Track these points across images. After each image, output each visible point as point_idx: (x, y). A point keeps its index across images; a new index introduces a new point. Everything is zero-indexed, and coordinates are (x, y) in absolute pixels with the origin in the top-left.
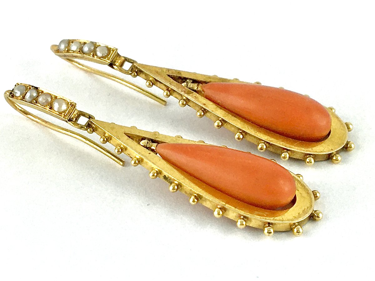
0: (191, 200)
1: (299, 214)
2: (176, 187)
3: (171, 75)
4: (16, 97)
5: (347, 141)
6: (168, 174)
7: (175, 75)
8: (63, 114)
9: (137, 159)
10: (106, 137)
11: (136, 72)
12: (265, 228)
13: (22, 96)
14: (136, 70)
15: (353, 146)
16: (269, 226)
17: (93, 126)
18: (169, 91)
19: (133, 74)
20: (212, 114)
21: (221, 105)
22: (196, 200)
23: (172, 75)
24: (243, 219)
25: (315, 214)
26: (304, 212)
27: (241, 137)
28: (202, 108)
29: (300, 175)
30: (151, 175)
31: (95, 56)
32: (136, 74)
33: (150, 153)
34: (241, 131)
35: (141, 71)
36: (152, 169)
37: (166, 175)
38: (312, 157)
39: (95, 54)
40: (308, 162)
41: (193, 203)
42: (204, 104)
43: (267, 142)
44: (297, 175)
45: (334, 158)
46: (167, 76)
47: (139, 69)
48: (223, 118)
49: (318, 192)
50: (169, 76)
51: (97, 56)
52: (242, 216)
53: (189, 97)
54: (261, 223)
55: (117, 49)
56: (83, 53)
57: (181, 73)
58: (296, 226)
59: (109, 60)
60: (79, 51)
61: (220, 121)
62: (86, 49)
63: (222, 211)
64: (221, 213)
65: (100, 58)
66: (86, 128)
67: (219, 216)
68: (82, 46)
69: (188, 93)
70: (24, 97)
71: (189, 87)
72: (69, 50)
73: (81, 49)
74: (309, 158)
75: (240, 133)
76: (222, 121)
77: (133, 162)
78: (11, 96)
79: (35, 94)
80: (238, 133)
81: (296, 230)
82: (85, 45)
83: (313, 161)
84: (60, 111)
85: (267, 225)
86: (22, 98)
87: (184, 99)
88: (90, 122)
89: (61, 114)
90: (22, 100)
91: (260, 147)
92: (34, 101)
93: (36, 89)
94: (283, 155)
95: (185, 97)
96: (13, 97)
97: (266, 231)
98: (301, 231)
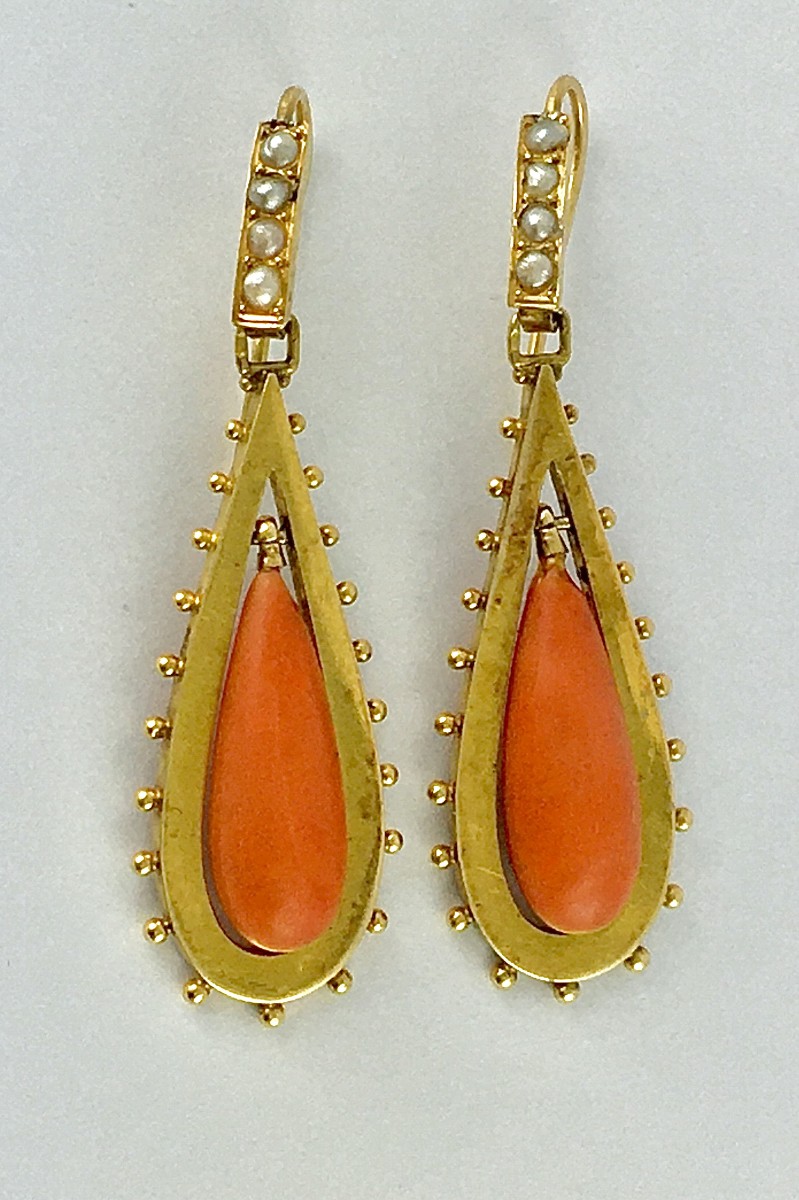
3: (557, 470)
9: (209, 541)
11: (527, 380)
12: (157, 923)
14: (531, 377)
15: (568, 998)
18: (503, 491)
19: (519, 374)
22: (154, 734)
23: (557, 474)
27: (448, 730)
28: (486, 599)
34: (458, 723)
38: (468, 922)
42: (497, 600)
43: (454, 800)
46: (548, 463)
47: (536, 383)
48: (476, 662)
49: (349, 986)
50: (552, 467)
52: (159, 859)
56: (522, 214)
57: (577, 493)
58: (201, 986)
60: (524, 201)
61: (467, 660)
63: (152, 808)
64: (148, 806)
68: (545, 202)
69: (517, 544)
70: (262, 173)
71: (544, 534)
72: (530, 162)
73: (531, 201)
74: (463, 917)
75: (455, 724)
76: (469, 664)
77: (198, 535)
78: (262, 131)
79: (272, 204)
80: (452, 719)
81: (192, 988)
82: (546, 208)
83: (461, 926)
84: (249, 295)
85: (166, 923)
86: (257, 170)
87: (492, 540)
88: (264, 372)
89: (244, 298)
90: (253, 171)
91: (436, 789)
92: (253, 212)
93: (291, 196)
94: (439, 853)
95: (500, 539)
96: (262, 138)
97: (152, 926)
98: (198, 999)
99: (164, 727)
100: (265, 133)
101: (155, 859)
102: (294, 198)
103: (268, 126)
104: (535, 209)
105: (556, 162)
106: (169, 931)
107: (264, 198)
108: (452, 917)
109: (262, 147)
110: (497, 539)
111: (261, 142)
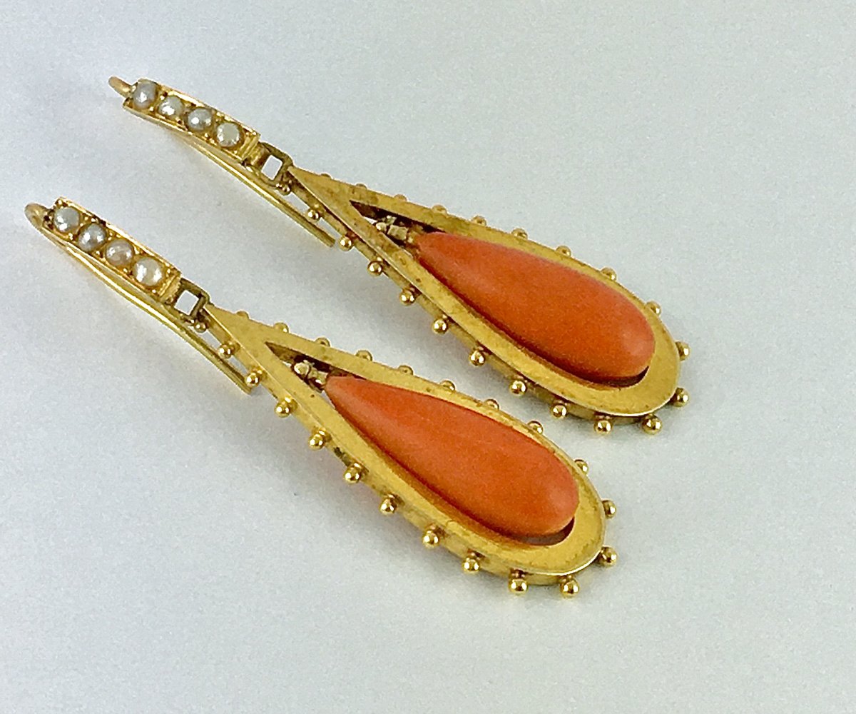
0: (383, 508)
1: (576, 555)
2: (357, 476)
3: (357, 201)
5: (677, 389)
6: (345, 448)
7: (366, 203)
8: (154, 291)
9: (288, 404)
10: (230, 347)
11: (290, 186)
12: (513, 581)
13: (71, 235)
14: (290, 182)
15: (685, 398)
16: (520, 577)
17: (207, 318)
18: (351, 239)
19: (284, 189)
20: (431, 303)
21: (449, 284)
22: (392, 509)
23: (359, 203)
24: (474, 558)
25: (605, 555)
26: (586, 551)
27: (481, 360)
28: (413, 286)
29: (582, 463)
30: (312, 442)
31: (213, 142)
32: (289, 189)
33: (313, 396)
34: (482, 349)
35: (299, 186)
36: (315, 431)
37: (340, 447)
38: (609, 420)
39: (212, 138)
41: (386, 513)
42: (418, 280)
43: (529, 381)
44: (578, 462)
45: (649, 425)
46: (350, 203)
47: (297, 180)
48: (450, 315)
49: (613, 505)
50: (353, 203)
51: (216, 142)
52: (475, 552)
53: (390, 260)
54: (506, 569)
55: (259, 135)
56: (187, 127)
57: (376, 200)
58: (568, 581)
59: (240, 156)
60: (180, 122)
61: (445, 321)
62: (194, 120)
63: (439, 538)
64: (436, 540)
65: (223, 148)
66: (192, 320)
67: (432, 546)
68: (188, 111)
69: (389, 249)
70: (75, 237)
71: (391, 233)
72: (157, 110)
73: (182, 117)
74: (603, 422)
75: (480, 352)
76: (448, 321)
77: (279, 410)
78: (46, 226)
79: (100, 239)
80: (476, 352)
81: (566, 588)
82: (193, 110)
83: (608, 427)
84: (149, 284)
85: (517, 575)
86: (72, 239)
87: (379, 262)
88: (201, 311)
89: (149, 289)
90: (71, 242)
91: (515, 387)
92: (98, 252)
93: (102, 225)
94: (555, 410)
95: (381, 257)
96: (52, 228)
97: (514, 586)
98: (575, 589)
99: (392, 500)
100: (49, 225)
101: (473, 554)
102: (104, 223)
103: (46, 222)
104: (189, 117)
105: (166, 95)
106: (523, 576)
107: (92, 241)
108: (599, 428)
109: (58, 230)
110: (379, 259)
111: (55, 230)
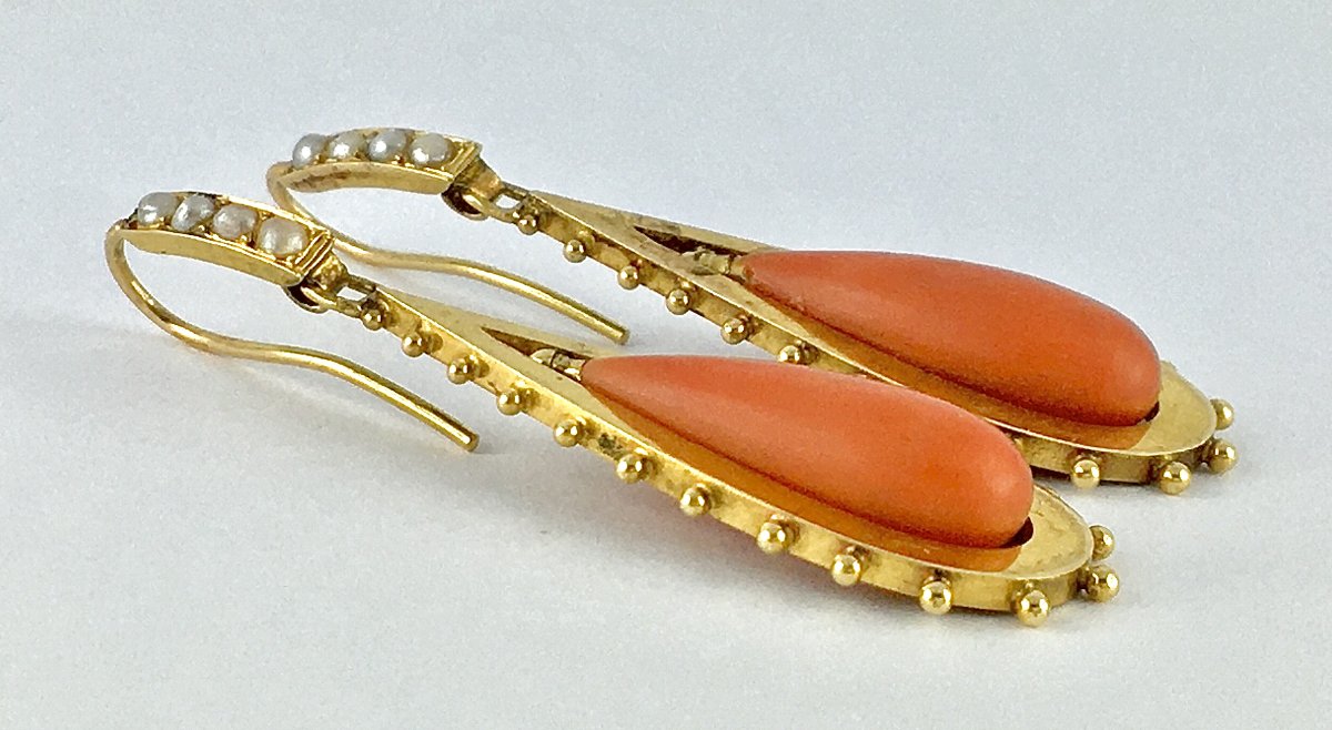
0: (685, 501)
1: (1040, 562)
2: (639, 466)
3: (646, 228)
4: (144, 224)
5: (1212, 438)
6: (613, 428)
7: (661, 231)
8: (289, 258)
9: (519, 392)
10: (421, 334)
11: (536, 218)
12: (926, 588)
13: (162, 219)
14: (535, 211)
15: (1229, 452)
16: (938, 580)
17: (384, 306)
18: (638, 268)
19: (524, 222)
20: (772, 329)
22: (701, 501)
23: (649, 230)
24: (852, 554)
25: (1094, 575)
26: (1058, 561)
28: (744, 312)
30: (559, 431)
31: (408, 165)
32: (534, 223)
33: (560, 378)
35: (552, 214)
36: (566, 417)
37: (609, 433)
38: (1094, 462)
39: (405, 158)
40: (1080, 475)
41: (692, 509)
42: (749, 303)
45: (1167, 474)
46: (633, 229)
47: (546, 207)
48: (805, 340)
49: (1109, 533)
50: (639, 229)
51: (413, 162)
52: (851, 545)
54: (910, 572)
55: (477, 146)
56: (368, 158)
58: (1027, 591)
59: (450, 172)
60: (357, 156)
61: (798, 346)
62: (380, 147)
63: (785, 533)
64: (781, 536)
65: (422, 167)
66: (359, 308)
67: (775, 546)
68: (368, 140)
69: (699, 274)
74: (1083, 462)
83: (1095, 472)
92: (201, 228)
97: (927, 596)
110: (684, 285)
